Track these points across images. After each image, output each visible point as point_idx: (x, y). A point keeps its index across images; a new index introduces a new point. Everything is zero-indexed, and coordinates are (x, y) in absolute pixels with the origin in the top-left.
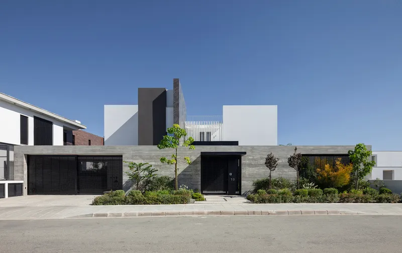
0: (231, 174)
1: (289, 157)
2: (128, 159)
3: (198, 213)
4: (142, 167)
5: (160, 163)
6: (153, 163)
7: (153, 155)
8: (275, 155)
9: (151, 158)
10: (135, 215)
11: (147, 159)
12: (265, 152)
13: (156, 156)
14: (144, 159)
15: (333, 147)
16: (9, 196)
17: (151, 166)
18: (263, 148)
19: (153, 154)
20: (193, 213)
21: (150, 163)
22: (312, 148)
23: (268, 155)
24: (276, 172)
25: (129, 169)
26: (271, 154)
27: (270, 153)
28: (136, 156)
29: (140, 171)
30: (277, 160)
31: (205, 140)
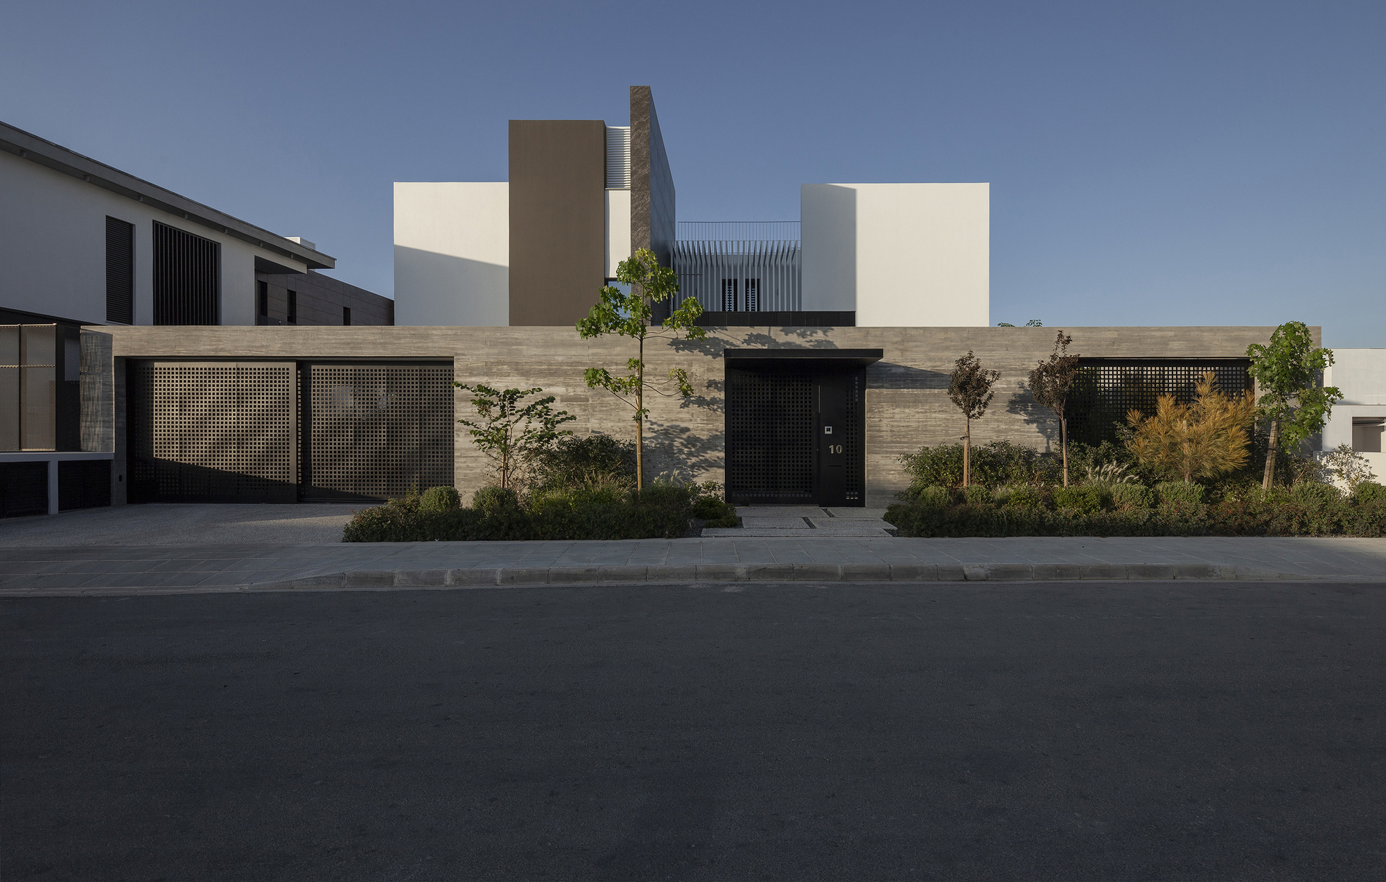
0: (828, 431)
1: (1034, 366)
2: (471, 375)
3: (715, 574)
4: (521, 404)
5: (582, 389)
6: (558, 390)
7: (560, 359)
8: (986, 360)
9: (552, 372)
10: (493, 581)
11: (541, 374)
12: (947, 348)
13: (570, 364)
14: (525, 374)
15: (1183, 333)
16: (65, 506)
17: (552, 399)
18: (942, 335)
19: (560, 356)
20: (696, 574)
21: (546, 390)
22: (1115, 335)
23: (962, 362)
24: (987, 421)
25: (476, 409)
26: (971, 357)
27: (966, 354)
28: (499, 363)
29: (513, 418)
30: (989, 378)
31: (741, 308)
